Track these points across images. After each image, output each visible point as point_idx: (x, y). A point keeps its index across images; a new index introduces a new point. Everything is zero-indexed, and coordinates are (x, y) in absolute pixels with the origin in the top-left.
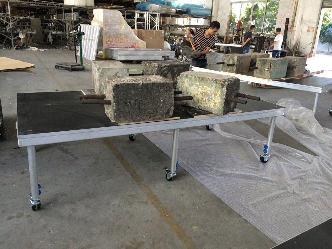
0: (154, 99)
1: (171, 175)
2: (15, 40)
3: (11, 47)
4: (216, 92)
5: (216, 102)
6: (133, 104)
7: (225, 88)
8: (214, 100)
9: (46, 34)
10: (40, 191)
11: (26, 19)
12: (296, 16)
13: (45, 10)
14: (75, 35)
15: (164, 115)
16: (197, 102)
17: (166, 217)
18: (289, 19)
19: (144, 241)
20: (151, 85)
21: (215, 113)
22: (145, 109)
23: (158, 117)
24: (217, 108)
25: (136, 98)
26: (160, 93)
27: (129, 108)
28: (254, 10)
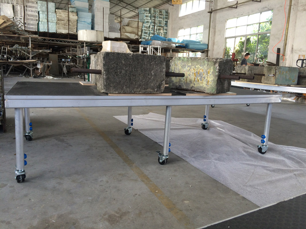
0: (145, 72)
1: (164, 157)
2: (34, 70)
3: (30, 76)
4: (209, 70)
5: (209, 81)
6: (123, 74)
7: (218, 65)
8: (206, 78)
9: (61, 67)
10: (25, 161)
11: (44, 52)
12: (287, 46)
13: (63, 49)
14: (84, 59)
15: (156, 88)
16: (189, 83)
17: (156, 192)
18: (280, 49)
19: (130, 211)
20: (141, 56)
21: (208, 92)
22: (136, 81)
23: (149, 90)
24: (210, 86)
25: (127, 69)
26: (150, 65)
27: (119, 78)
28: (247, 43)
